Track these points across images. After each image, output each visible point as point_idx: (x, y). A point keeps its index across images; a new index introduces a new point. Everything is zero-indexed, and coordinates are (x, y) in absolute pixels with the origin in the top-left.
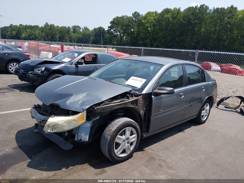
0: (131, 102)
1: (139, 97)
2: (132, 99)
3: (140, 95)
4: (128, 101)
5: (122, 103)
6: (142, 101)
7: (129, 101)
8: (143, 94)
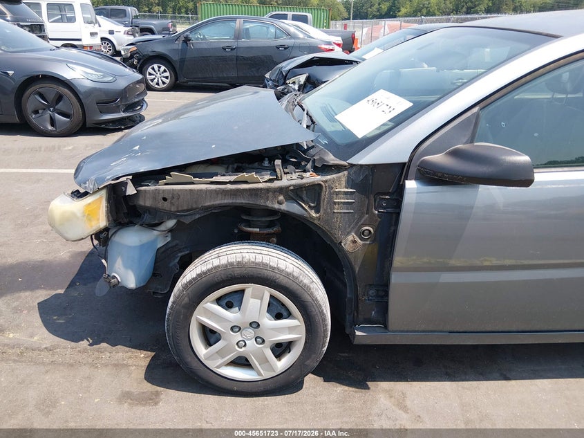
0: (281, 190)
1: (328, 177)
2: (290, 179)
3: (338, 168)
4: (269, 184)
5: (238, 190)
6: (346, 193)
7: (277, 184)
8: (352, 165)
